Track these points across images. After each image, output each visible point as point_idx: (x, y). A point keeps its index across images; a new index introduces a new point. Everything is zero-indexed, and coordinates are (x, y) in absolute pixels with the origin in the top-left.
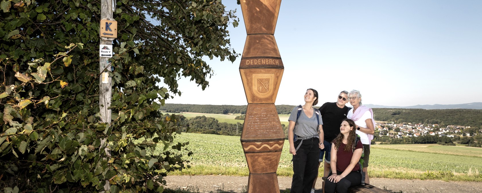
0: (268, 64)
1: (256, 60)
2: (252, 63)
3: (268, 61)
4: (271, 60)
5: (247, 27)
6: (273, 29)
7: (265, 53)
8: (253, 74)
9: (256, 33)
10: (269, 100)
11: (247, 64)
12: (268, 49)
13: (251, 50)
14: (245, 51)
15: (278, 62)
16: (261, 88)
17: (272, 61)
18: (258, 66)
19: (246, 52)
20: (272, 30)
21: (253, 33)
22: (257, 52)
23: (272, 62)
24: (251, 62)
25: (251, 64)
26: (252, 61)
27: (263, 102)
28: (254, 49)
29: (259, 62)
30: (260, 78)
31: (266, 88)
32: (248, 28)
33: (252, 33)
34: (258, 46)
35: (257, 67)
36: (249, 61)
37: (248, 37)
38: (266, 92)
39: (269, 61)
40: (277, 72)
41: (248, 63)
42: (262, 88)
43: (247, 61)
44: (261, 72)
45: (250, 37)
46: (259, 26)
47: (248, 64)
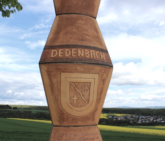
0: (88, 56)
1: (67, 50)
2: (61, 54)
3: (88, 52)
4: (94, 51)
5: (56, 4)
6: (94, 10)
7: (83, 40)
8: (63, 74)
9: (69, 12)
10: (89, 119)
11: (52, 56)
12: (88, 35)
13: (61, 35)
14: (51, 36)
15: (104, 56)
16: (75, 98)
17: (95, 53)
18: (71, 60)
19: (52, 39)
20: (93, 12)
21: (65, 12)
22: (71, 38)
23: (95, 55)
24: (59, 53)
25: (60, 56)
26: (61, 51)
27: (79, 123)
28: (66, 33)
29: (73, 53)
30: (74, 80)
31: (85, 99)
32: (58, 5)
33: (63, 12)
34: (72, 29)
35: (69, 61)
36: (56, 51)
37: (58, 17)
38: (84, 106)
39: (90, 53)
40: (103, 71)
41: (54, 54)
42: (77, 99)
43: (53, 51)
44: (76, 71)
45: (59, 18)
46: (75, 2)
47: (55, 56)
